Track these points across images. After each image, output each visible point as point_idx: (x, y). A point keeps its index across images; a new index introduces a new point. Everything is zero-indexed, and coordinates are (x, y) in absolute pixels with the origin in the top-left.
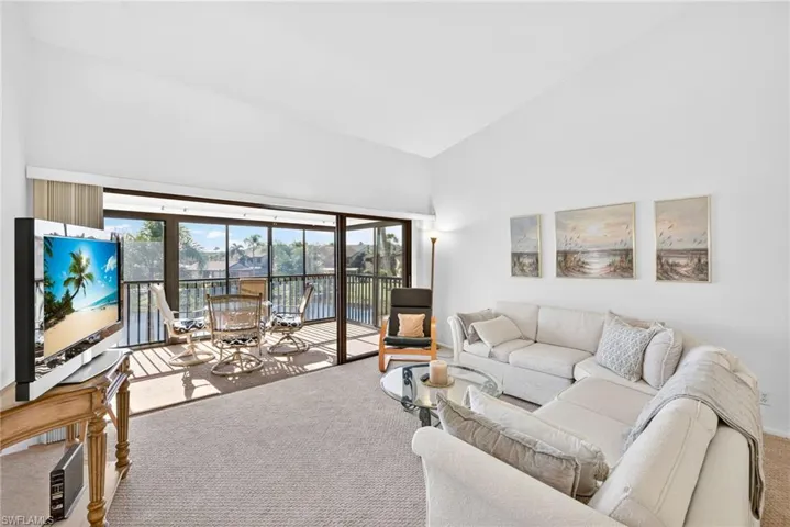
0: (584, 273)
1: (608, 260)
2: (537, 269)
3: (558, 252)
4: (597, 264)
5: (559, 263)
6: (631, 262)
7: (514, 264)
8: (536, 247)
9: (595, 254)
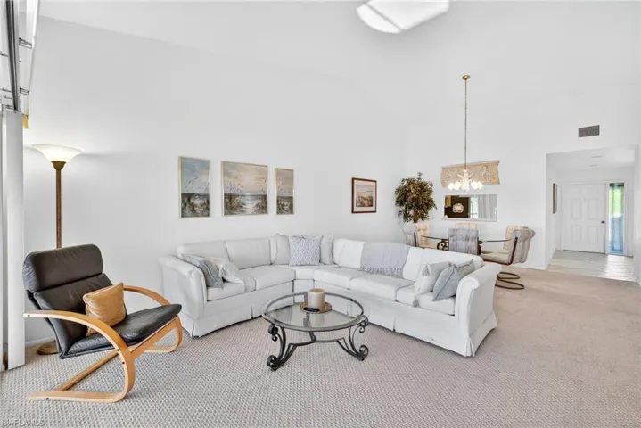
0: (243, 211)
1: (256, 202)
2: (208, 209)
3: (225, 195)
4: (250, 205)
5: (226, 204)
6: (266, 203)
7: (184, 205)
8: (207, 189)
9: (249, 198)
